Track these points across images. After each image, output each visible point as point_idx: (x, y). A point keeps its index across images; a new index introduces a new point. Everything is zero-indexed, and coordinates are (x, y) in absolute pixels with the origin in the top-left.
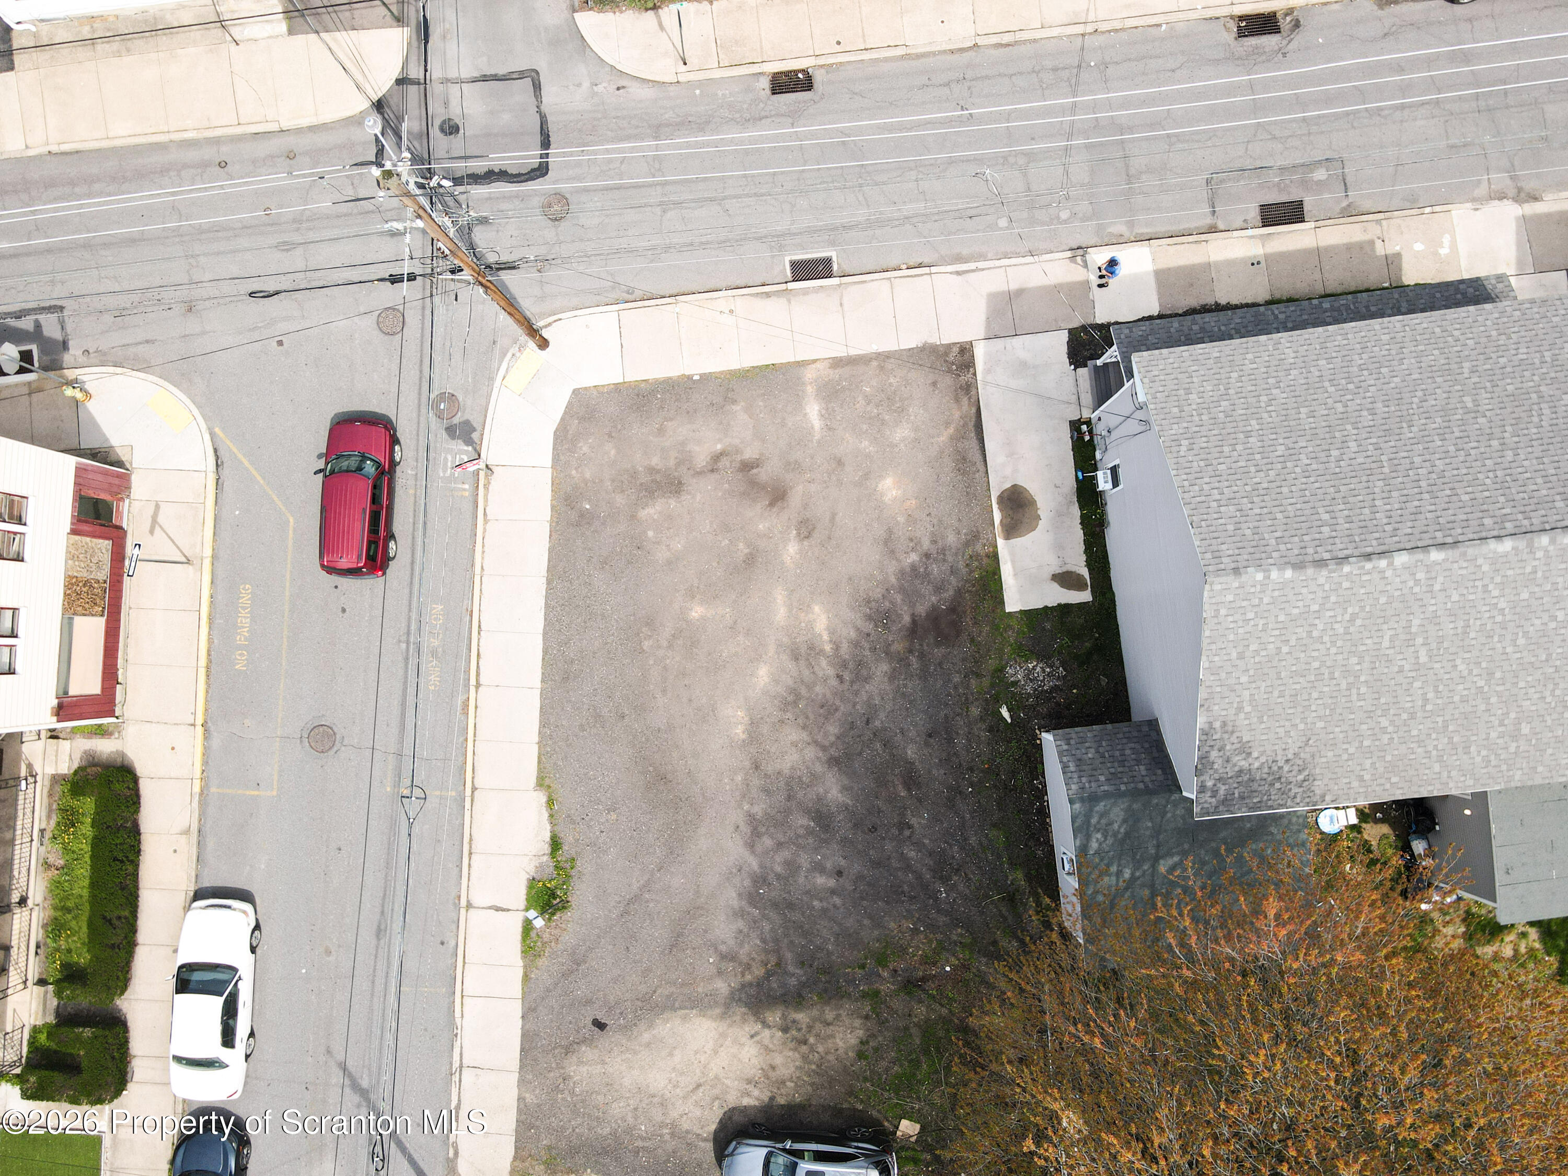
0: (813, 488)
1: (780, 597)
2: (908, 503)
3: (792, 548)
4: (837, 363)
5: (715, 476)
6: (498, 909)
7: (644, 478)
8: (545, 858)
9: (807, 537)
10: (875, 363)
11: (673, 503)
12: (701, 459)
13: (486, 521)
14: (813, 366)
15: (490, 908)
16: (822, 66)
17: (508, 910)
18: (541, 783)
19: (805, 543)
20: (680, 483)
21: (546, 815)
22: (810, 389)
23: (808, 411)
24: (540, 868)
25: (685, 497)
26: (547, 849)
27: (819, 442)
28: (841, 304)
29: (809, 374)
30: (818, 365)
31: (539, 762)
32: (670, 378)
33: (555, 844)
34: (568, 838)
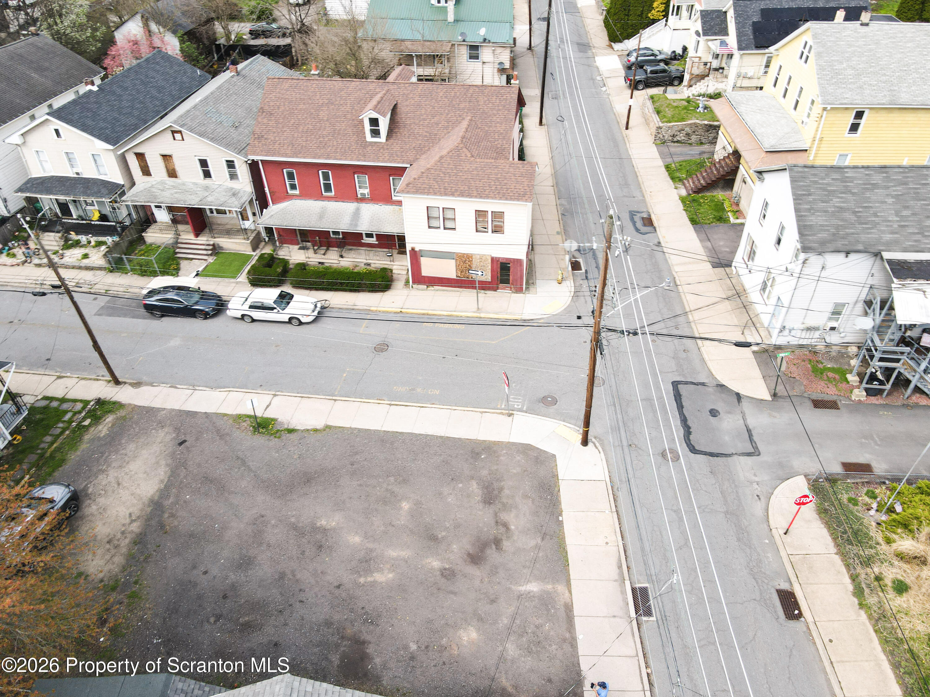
0: (477, 583)
1: (404, 553)
2: (456, 649)
3: (436, 564)
4: (569, 608)
5: (493, 523)
6: (268, 406)
7: (496, 485)
8: (286, 426)
9: (442, 574)
10: (568, 635)
11: (479, 498)
12: (504, 516)
13: (482, 412)
14: (567, 591)
15: (270, 403)
16: (808, 628)
17: (265, 410)
18: (328, 427)
19: (438, 573)
20: (490, 504)
21: (309, 428)
22: (549, 587)
23: (533, 584)
24: (282, 423)
25: (481, 506)
26: (291, 427)
27: (510, 589)
28: (614, 616)
29: (561, 588)
30: (567, 594)
31: (340, 427)
32: (560, 504)
33: (291, 431)
34: (292, 436)
